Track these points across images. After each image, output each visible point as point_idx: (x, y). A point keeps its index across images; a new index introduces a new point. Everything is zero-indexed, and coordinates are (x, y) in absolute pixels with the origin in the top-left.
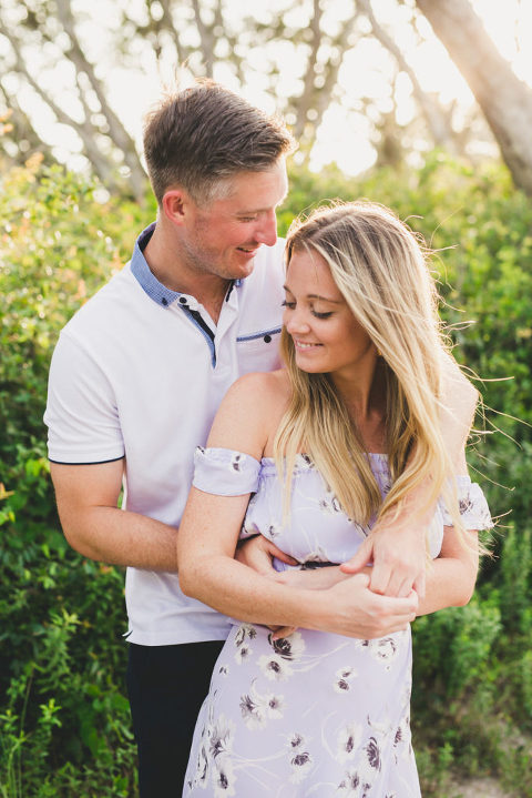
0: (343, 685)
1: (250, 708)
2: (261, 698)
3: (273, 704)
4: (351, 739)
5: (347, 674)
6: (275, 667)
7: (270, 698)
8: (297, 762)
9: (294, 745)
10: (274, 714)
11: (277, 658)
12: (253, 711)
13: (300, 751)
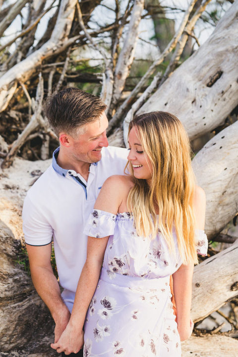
0: (134, 317)
1: (97, 333)
2: (101, 328)
3: (106, 330)
4: (142, 341)
5: (136, 312)
6: (105, 314)
7: (104, 328)
8: (117, 353)
9: (115, 346)
10: (107, 334)
11: (106, 310)
12: (98, 334)
13: (119, 348)
